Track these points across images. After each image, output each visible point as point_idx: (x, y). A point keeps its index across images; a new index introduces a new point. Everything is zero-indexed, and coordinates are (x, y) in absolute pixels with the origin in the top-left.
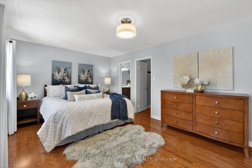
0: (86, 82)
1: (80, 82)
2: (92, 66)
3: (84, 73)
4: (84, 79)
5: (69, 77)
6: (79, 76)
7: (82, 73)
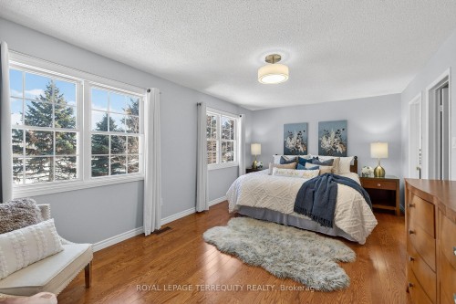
0: (332, 152)
1: (322, 152)
2: (345, 122)
3: (328, 135)
4: (328, 146)
5: (305, 144)
6: (320, 142)
7: (324, 138)
